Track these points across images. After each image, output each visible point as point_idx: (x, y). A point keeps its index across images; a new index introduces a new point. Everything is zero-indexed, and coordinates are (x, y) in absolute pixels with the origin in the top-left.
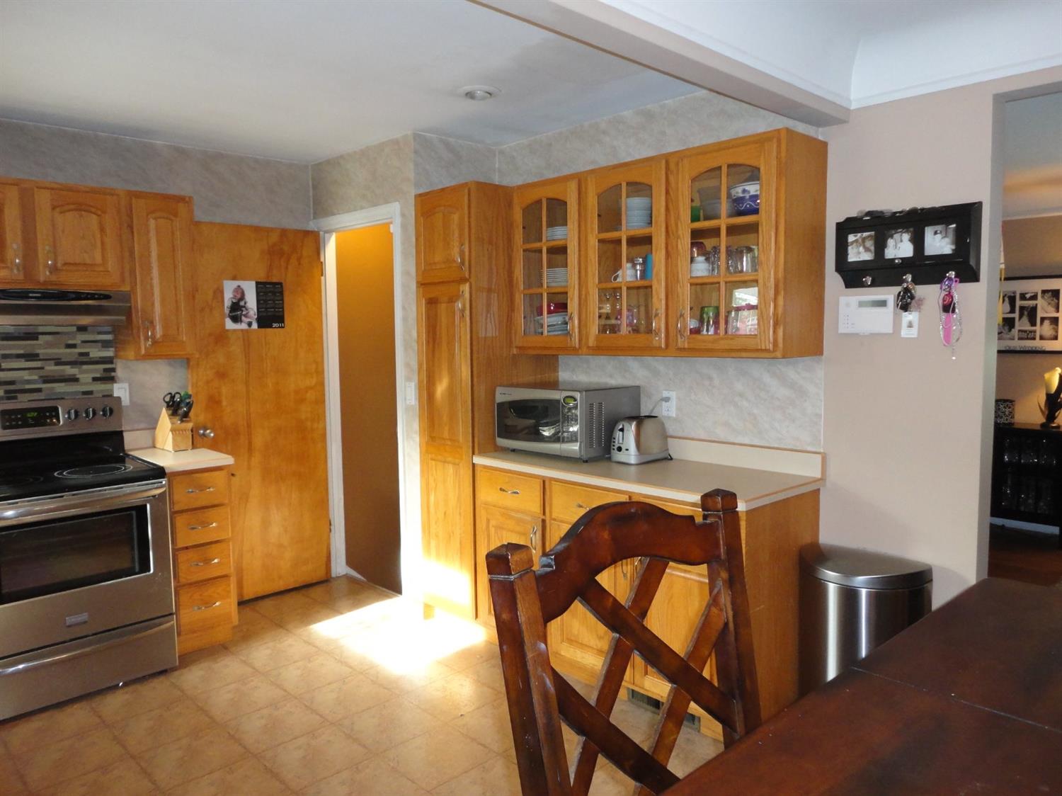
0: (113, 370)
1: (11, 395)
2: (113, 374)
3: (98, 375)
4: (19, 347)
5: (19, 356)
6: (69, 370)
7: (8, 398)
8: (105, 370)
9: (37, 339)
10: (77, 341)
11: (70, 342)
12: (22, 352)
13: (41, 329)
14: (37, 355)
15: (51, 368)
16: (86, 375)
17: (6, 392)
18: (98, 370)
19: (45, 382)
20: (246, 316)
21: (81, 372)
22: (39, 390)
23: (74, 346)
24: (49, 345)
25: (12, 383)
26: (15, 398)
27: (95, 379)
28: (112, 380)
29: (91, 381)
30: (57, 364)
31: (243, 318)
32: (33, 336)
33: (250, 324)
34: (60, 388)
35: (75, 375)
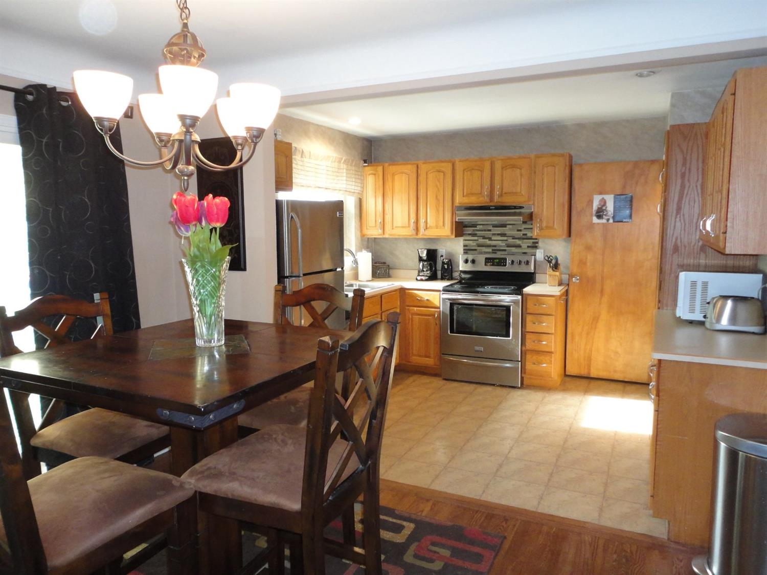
0: (537, 243)
1: (494, 251)
2: (537, 245)
3: (530, 245)
4: (498, 230)
5: (498, 234)
6: (518, 242)
7: (493, 253)
8: (533, 243)
9: (506, 227)
10: (522, 228)
11: (520, 229)
12: (500, 232)
13: (508, 222)
14: (506, 234)
15: (511, 241)
16: (525, 244)
17: (493, 250)
18: (530, 243)
19: (508, 246)
20: (606, 215)
21: (522, 243)
22: (505, 250)
23: (520, 230)
24: (510, 230)
25: (495, 246)
26: (496, 253)
27: (528, 247)
28: (536, 247)
29: (526, 247)
30: (513, 239)
31: (604, 216)
32: (504, 226)
33: (608, 220)
34: (514, 250)
35: (520, 244)
